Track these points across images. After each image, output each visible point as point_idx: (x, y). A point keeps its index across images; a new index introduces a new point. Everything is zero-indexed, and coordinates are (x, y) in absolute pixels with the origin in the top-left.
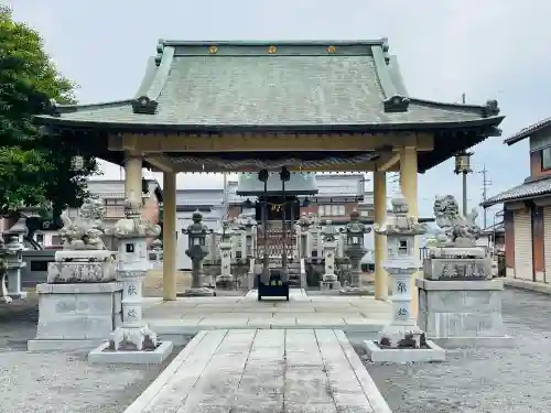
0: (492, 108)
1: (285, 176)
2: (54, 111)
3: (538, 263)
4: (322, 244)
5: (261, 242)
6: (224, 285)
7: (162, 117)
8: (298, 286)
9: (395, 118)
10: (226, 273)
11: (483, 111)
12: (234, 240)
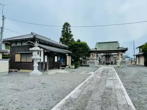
0: (127, 48)
1: (108, 54)
2: (89, 50)
3: (139, 62)
4: (113, 60)
5: (106, 60)
6: (102, 64)
7: (98, 50)
8: (110, 64)
9: (118, 49)
10: (102, 63)
11: (126, 49)
12: (104, 59)
